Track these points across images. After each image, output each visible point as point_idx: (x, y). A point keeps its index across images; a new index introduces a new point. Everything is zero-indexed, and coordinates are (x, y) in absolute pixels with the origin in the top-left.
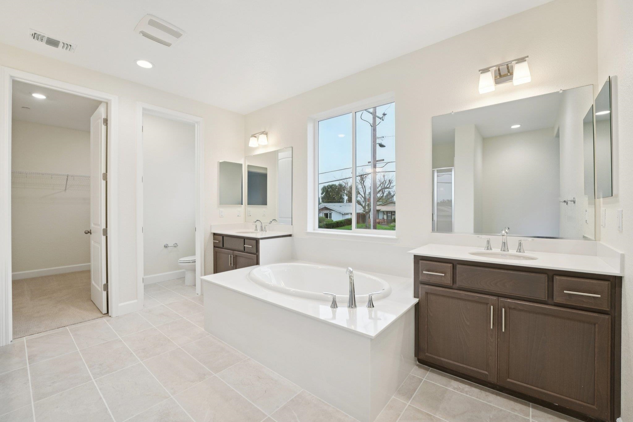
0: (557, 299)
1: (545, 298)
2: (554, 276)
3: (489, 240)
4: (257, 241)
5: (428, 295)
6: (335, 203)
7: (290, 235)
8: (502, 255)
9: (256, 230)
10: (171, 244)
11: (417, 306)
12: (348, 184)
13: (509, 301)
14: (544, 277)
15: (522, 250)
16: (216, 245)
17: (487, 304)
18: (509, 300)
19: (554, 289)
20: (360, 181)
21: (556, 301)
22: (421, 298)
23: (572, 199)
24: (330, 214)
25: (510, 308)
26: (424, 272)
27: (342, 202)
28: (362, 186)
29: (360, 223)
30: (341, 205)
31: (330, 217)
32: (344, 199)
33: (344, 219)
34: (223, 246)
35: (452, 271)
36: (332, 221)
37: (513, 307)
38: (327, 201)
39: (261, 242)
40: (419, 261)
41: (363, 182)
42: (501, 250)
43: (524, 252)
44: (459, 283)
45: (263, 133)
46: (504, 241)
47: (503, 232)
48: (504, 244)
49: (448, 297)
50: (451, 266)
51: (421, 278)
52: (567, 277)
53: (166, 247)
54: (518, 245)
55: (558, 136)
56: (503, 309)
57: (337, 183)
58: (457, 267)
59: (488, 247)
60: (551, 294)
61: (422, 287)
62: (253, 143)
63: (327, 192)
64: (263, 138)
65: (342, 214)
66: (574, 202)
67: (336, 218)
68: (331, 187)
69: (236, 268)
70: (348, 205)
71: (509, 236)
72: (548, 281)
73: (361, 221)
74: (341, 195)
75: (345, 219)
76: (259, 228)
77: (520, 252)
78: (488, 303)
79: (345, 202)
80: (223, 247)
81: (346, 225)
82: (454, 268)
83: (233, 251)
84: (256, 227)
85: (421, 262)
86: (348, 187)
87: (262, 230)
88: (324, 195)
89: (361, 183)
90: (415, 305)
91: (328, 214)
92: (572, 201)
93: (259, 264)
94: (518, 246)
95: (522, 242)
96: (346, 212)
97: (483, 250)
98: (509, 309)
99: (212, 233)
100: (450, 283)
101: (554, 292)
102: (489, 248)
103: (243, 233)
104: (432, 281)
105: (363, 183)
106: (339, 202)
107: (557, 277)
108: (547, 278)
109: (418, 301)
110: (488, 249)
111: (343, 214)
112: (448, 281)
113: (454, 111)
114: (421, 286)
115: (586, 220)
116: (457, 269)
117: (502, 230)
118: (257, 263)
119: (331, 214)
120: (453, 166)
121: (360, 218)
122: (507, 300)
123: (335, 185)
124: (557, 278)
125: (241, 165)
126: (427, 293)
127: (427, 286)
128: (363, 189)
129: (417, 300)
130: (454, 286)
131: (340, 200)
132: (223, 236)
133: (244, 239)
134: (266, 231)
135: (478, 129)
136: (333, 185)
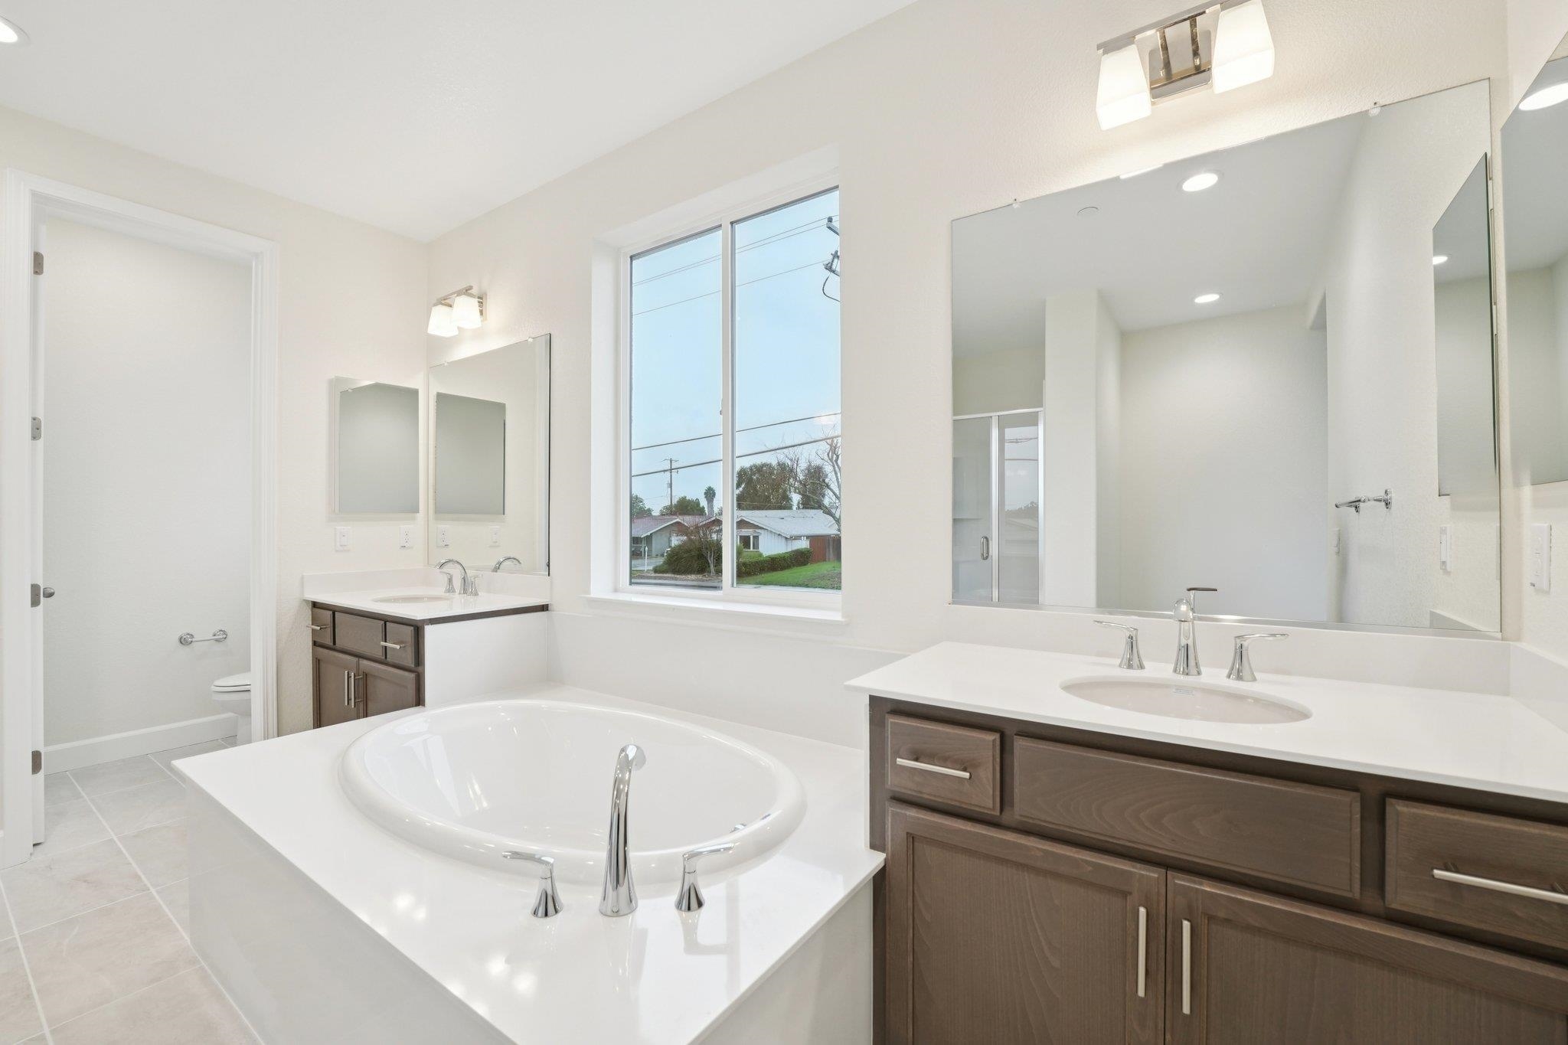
0: (1401, 897)
1: (1351, 891)
2: (1389, 800)
3: (1133, 634)
4: (417, 629)
5: (916, 844)
6: (770, 509)
7: (544, 608)
8: (1179, 688)
9: (450, 589)
10: (203, 631)
11: (880, 880)
12: (800, 462)
13: (1208, 889)
14: (1348, 802)
15: (1246, 673)
16: (318, 640)
17: (1125, 894)
18: (1208, 887)
19: (1388, 857)
20: (828, 455)
21: (1394, 906)
22: (893, 855)
23: (1381, 494)
24: (754, 537)
25: (1211, 918)
26: (900, 761)
27: (790, 508)
28: (834, 467)
29: (829, 561)
30: (782, 516)
31: (756, 546)
32: (790, 499)
33: (789, 550)
34: (334, 643)
35: (998, 760)
36: (761, 555)
37: (1222, 914)
38: (750, 505)
39: (429, 631)
40: (885, 716)
41: (835, 456)
42: (1175, 671)
43: (1254, 679)
44: (1021, 809)
45: (467, 291)
46: (1184, 642)
47: (1184, 608)
48: (1183, 651)
49: (988, 857)
50: (994, 741)
51: (892, 782)
52: (1443, 809)
53: (183, 641)
54: (1233, 654)
55: (1320, 325)
56: (1186, 925)
57: (772, 459)
58: (1015, 743)
59: (1130, 660)
60: (1375, 873)
61: (894, 814)
62: (441, 323)
63: (750, 481)
64: (466, 307)
65: (784, 540)
66: (1387, 504)
67: (770, 547)
68: (759, 469)
69: (366, 715)
70: (801, 515)
71: (1200, 619)
72: (1362, 818)
73: (832, 556)
74: (785, 491)
75: (793, 551)
76: (457, 583)
77: (1239, 678)
78: (1130, 893)
79: (794, 508)
80: (333, 648)
81: (794, 566)
82: (1005, 748)
83: (357, 659)
84: (450, 580)
85: (892, 720)
86: (798, 470)
87: (465, 591)
88: (741, 489)
89: (831, 460)
90: (874, 877)
91: (749, 537)
92: (1380, 500)
93: (424, 705)
94: (1232, 659)
95: (1245, 644)
96: (795, 533)
97: (1112, 669)
98: (1206, 920)
99: (306, 601)
100: (991, 806)
101: (1388, 869)
102: (1135, 662)
103: (395, 600)
104: (928, 794)
105: (836, 461)
106: (781, 508)
107: (1399, 808)
108: (1357, 807)
109: (883, 865)
110: (1130, 666)
111: (786, 538)
112: (985, 799)
113: (1021, 199)
114: (892, 809)
115: (1444, 563)
116: (1017, 752)
117: (1179, 602)
118: (419, 701)
119: (756, 538)
120: (1041, 406)
121: (829, 545)
122: (1201, 884)
123: (769, 466)
124: (1399, 810)
125: (413, 394)
126: (912, 838)
127: (912, 813)
128: (836, 473)
129: (877, 860)
130: (1006, 818)
131: (784, 504)
132: (334, 610)
133: (385, 620)
134: (476, 594)
135: (1106, 303)
136: (764, 465)
